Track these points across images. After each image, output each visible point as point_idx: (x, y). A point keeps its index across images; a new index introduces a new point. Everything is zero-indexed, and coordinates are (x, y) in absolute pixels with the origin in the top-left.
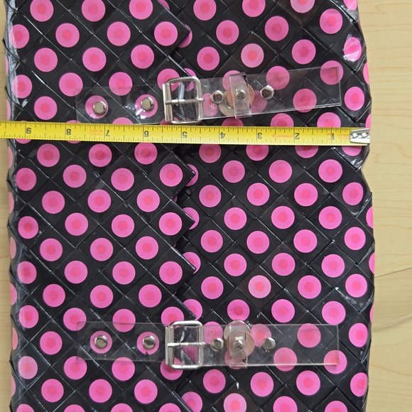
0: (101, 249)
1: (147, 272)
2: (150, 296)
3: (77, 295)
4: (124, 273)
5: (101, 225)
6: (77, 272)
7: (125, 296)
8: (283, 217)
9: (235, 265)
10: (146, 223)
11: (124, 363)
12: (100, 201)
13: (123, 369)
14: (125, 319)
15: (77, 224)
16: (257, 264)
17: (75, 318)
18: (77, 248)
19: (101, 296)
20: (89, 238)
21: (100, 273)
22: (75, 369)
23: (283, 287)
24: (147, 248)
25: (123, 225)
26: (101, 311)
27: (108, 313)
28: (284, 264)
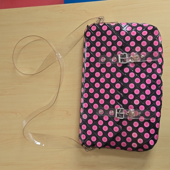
0: (102, 91)
1: (112, 97)
2: (112, 102)
3: (97, 101)
4: (107, 97)
5: (102, 86)
6: (97, 96)
7: (107, 102)
8: (143, 86)
9: (131, 97)
10: (113, 86)
11: (106, 117)
12: (103, 80)
13: (106, 118)
14: (107, 107)
15: (97, 85)
16: (137, 97)
17: (96, 106)
18: (97, 90)
19: (102, 101)
20: (100, 88)
21: (102, 96)
22: (95, 117)
23: (142, 102)
24: (112, 91)
25: (107, 86)
26: (101, 105)
27: (103, 105)
28: (143, 97)
